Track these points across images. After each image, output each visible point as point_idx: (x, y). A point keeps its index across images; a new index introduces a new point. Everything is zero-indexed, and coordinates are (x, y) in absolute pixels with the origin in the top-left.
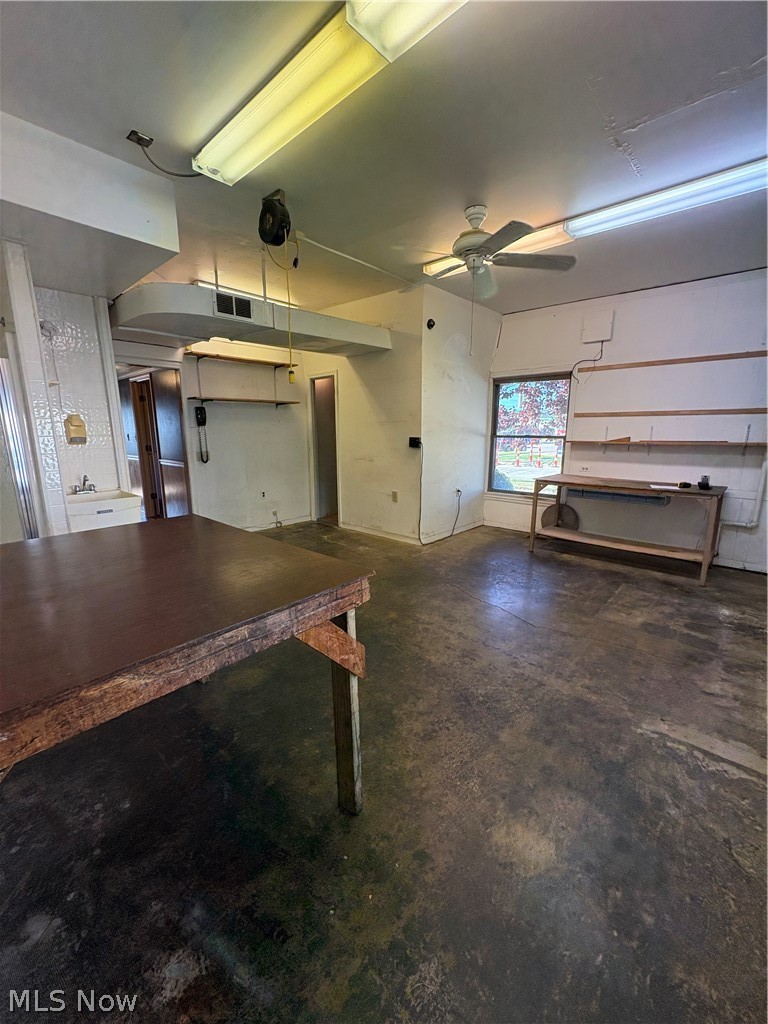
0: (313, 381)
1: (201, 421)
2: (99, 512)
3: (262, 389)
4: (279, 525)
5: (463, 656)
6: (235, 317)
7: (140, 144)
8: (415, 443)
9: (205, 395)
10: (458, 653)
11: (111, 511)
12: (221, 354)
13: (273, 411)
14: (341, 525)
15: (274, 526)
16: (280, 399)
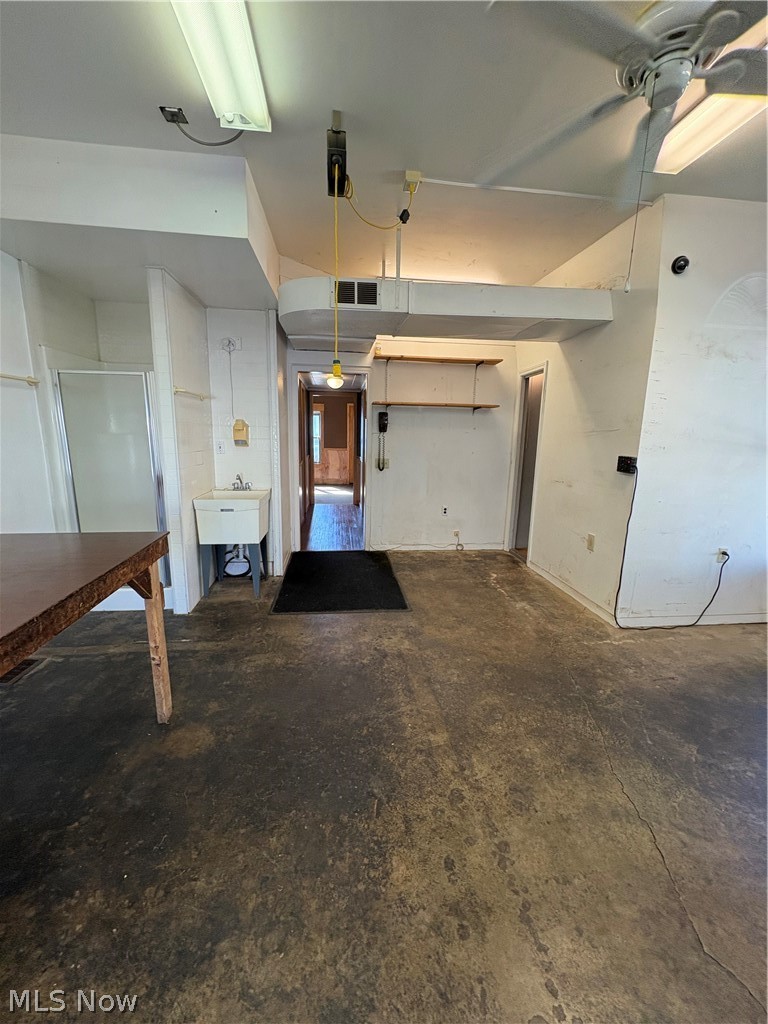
0: (526, 379)
1: (383, 428)
2: (222, 510)
3: (460, 390)
4: (459, 548)
5: (455, 910)
6: (356, 306)
7: (174, 121)
8: (627, 465)
9: (389, 401)
10: (452, 892)
11: (232, 510)
12: (406, 355)
13: (469, 416)
14: (529, 564)
15: (454, 548)
16: (478, 403)
